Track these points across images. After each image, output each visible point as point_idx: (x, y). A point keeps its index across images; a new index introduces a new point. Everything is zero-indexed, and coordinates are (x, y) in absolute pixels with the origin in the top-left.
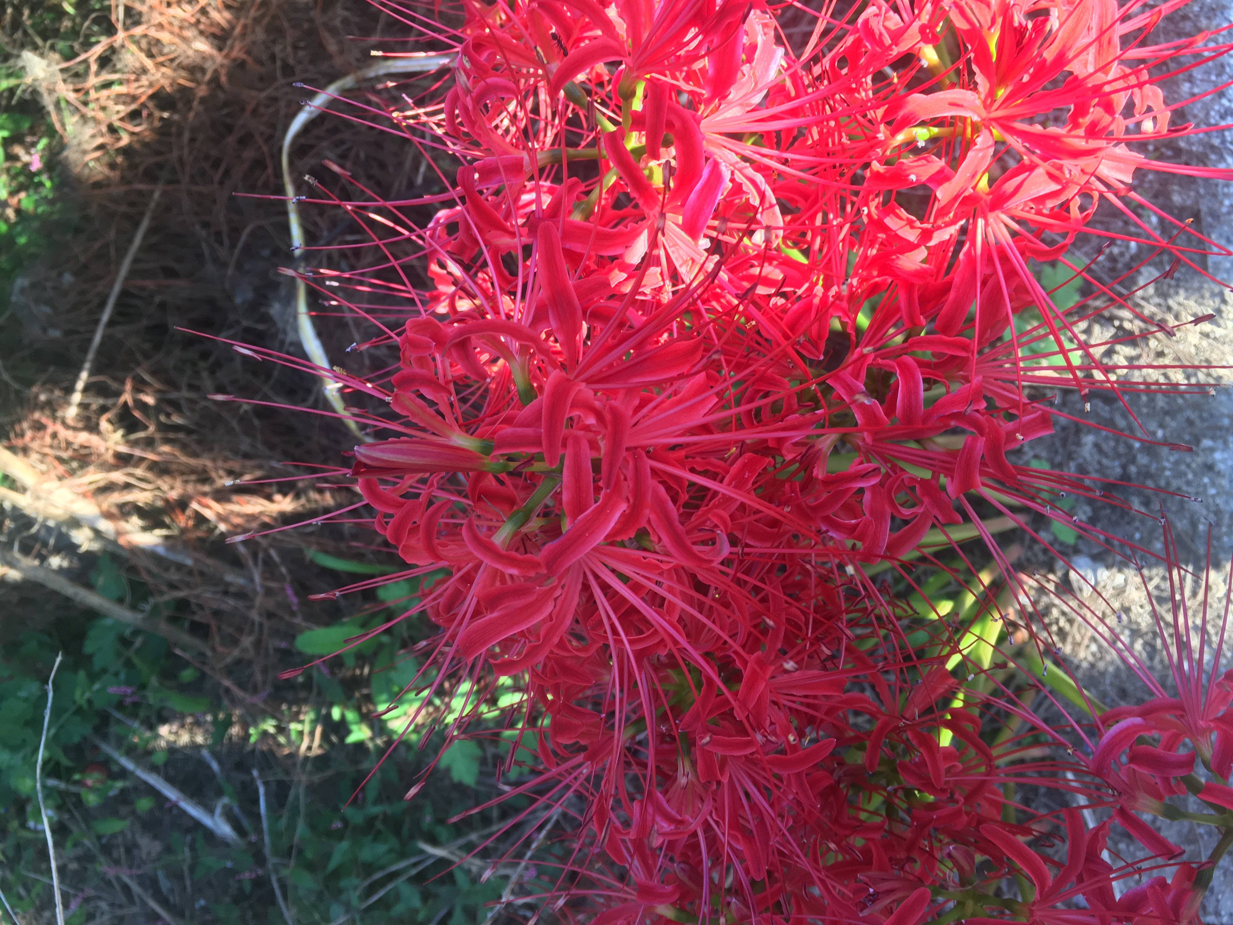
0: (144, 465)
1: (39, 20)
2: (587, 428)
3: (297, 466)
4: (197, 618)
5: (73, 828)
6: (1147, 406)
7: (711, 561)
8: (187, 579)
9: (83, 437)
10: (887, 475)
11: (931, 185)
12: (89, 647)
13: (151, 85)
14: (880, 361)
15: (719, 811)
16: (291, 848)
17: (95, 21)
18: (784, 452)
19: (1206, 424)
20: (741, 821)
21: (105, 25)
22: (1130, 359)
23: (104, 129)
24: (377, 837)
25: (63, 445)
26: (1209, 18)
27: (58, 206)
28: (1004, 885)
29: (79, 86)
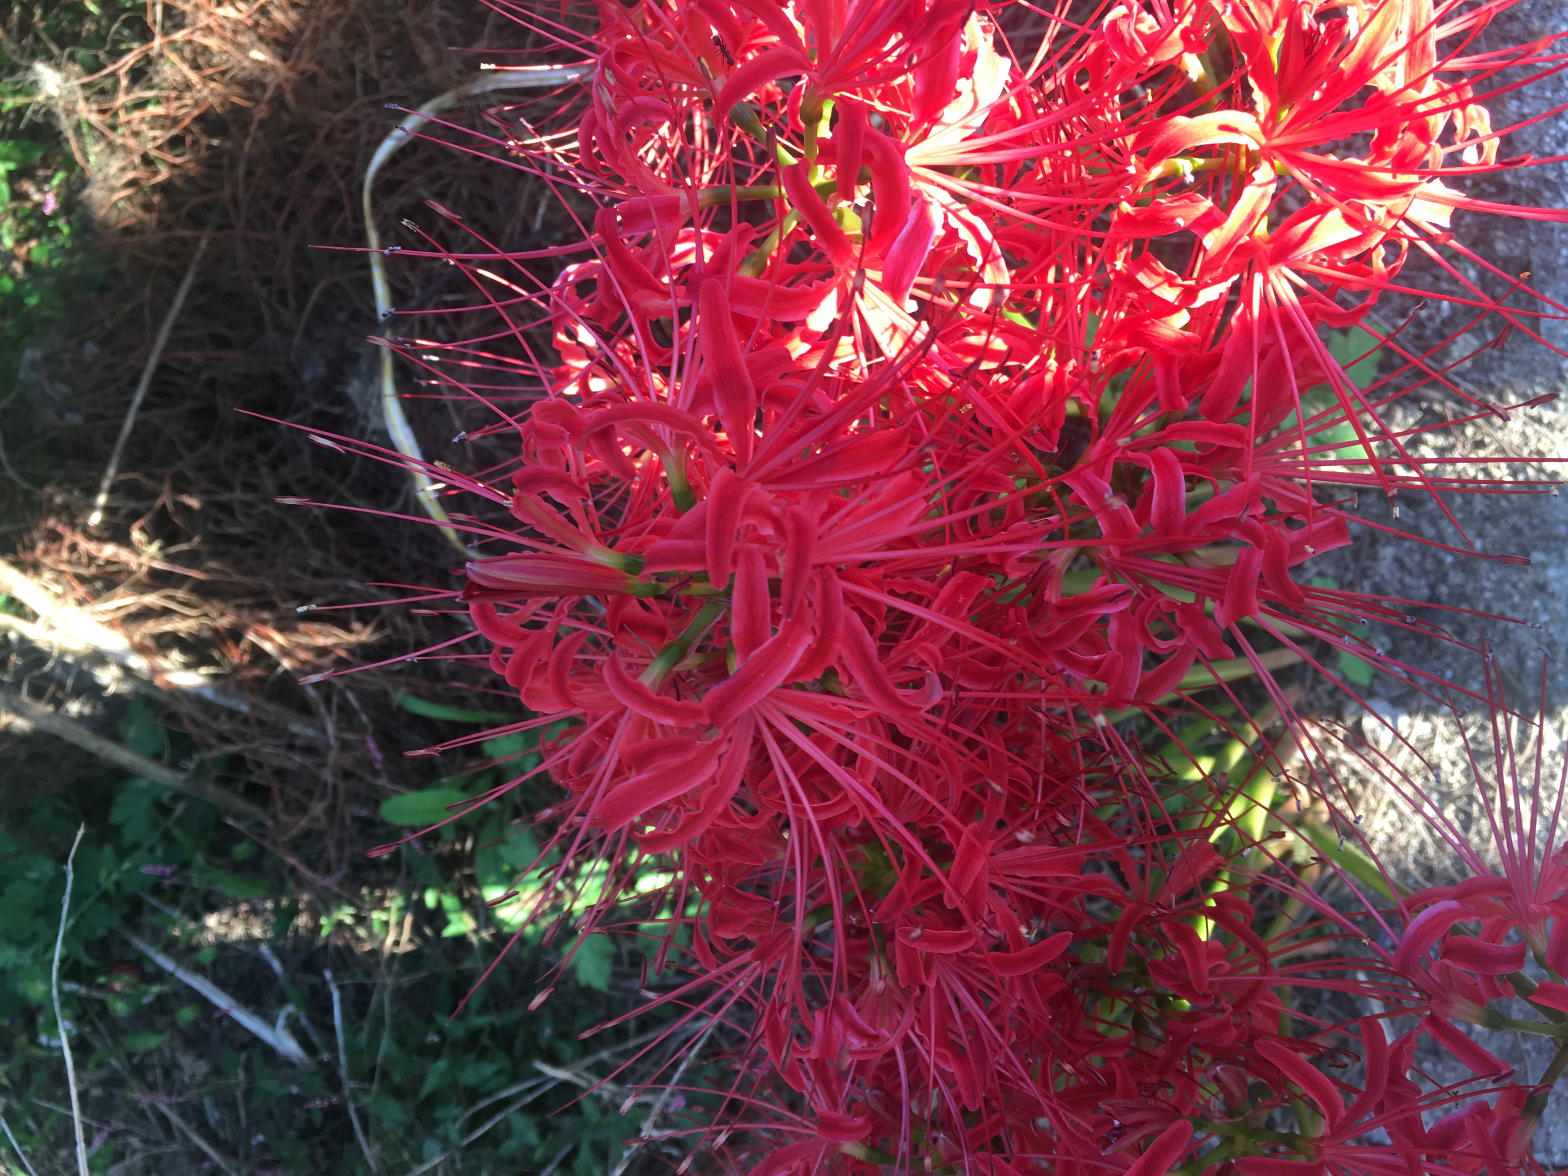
0: (187, 585)
1: (53, 22)
2: (762, 540)
3: (381, 588)
4: (254, 779)
5: (97, 1044)
6: (1461, 510)
7: (918, 709)
8: (242, 729)
9: (109, 550)
10: (1139, 599)
11: (1195, 231)
12: (117, 816)
13: (196, 104)
14: (1130, 454)
15: (924, 1024)
16: (373, 1069)
17: (126, 24)
18: (1008, 569)
19: (1536, 533)
20: (952, 1036)
21: (137, 28)
22: (1440, 450)
23: (137, 160)
24: (483, 1055)
25: (84, 560)
26: (1542, 18)
27: (78, 257)
28: (1277, 1114)
29: (106, 106)
